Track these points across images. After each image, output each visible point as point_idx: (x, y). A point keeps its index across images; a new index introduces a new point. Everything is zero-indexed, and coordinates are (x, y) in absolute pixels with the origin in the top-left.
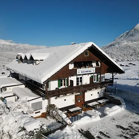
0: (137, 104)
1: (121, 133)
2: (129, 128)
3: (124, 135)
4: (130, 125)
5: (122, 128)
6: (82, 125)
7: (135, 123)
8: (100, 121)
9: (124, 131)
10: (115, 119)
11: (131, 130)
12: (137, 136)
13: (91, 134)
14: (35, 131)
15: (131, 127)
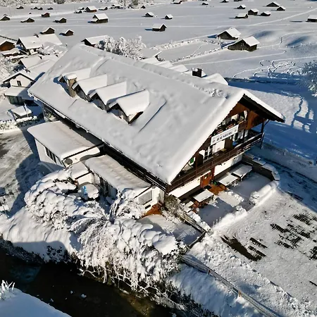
0: (297, 173)
1: (279, 239)
2: (289, 228)
3: (284, 241)
4: (289, 222)
5: (279, 228)
6: (225, 229)
7: (296, 217)
8: (247, 218)
9: (282, 235)
10: (268, 212)
11: (292, 231)
12: (300, 241)
13: (240, 243)
14: (172, 254)
15: (291, 226)
